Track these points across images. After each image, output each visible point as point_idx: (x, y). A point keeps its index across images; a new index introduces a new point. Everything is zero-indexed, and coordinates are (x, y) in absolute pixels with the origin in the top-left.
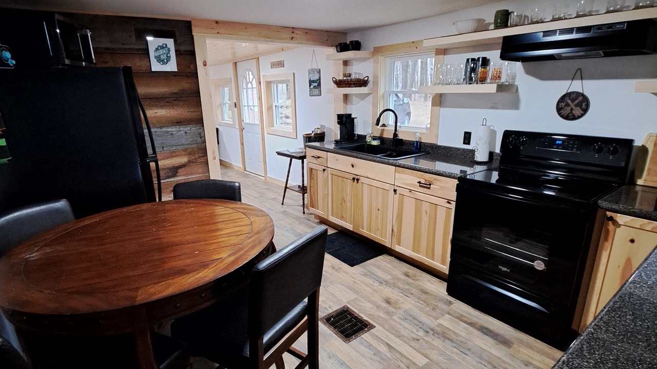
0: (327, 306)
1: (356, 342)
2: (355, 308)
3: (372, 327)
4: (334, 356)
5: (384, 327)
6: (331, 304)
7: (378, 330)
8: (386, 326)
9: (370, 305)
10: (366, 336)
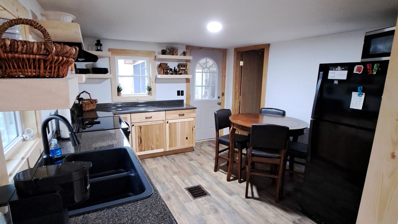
0: (204, 201)
1: (196, 184)
2: (189, 197)
3: (186, 188)
4: (207, 182)
5: (181, 188)
6: (201, 202)
7: (184, 186)
8: (179, 188)
9: (180, 198)
10: (191, 185)
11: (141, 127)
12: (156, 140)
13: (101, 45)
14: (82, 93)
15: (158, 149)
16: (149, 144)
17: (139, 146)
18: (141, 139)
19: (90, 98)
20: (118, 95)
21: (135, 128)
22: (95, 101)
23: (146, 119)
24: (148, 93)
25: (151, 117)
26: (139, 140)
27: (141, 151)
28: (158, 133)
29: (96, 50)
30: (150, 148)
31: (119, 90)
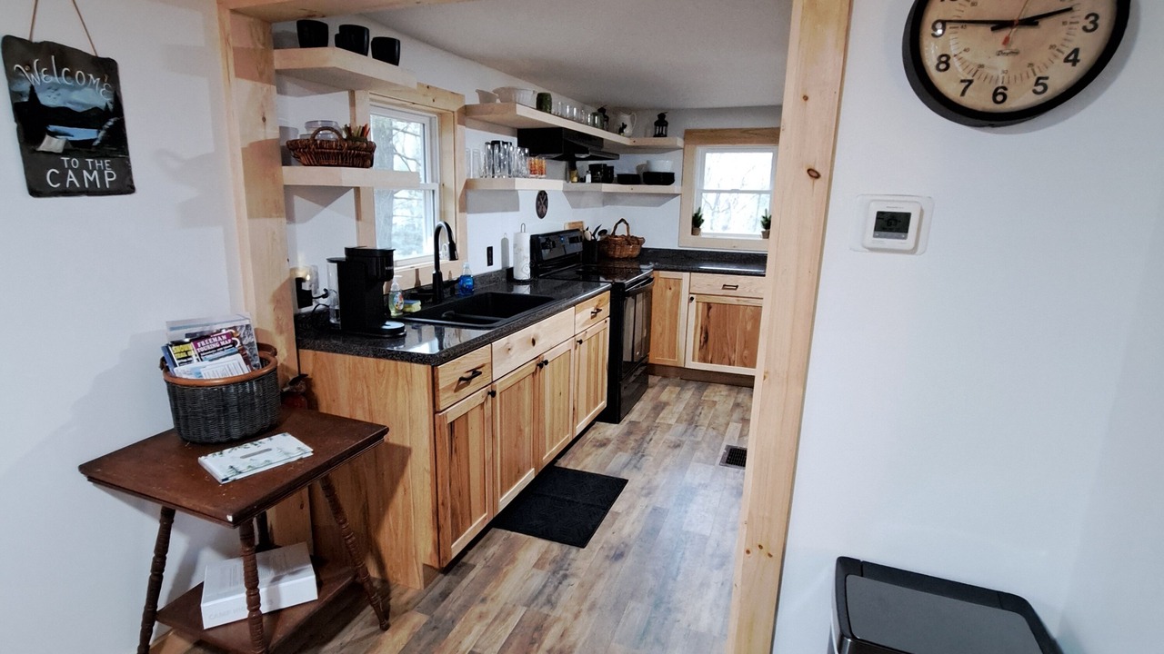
11: (709, 306)
12: (743, 344)
13: (666, 124)
14: (619, 222)
15: (745, 366)
16: (725, 349)
17: (701, 348)
18: (707, 333)
19: (626, 235)
20: (693, 233)
21: (697, 306)
22: (639, 241)
23: (723, 288)
24: (763, 232)
25: (737, 287)
26: (703, 335)
27: (705, 362)
28: (749, 328)
29: (655, 136)
30: (726, 360)
31: (697, 221)
